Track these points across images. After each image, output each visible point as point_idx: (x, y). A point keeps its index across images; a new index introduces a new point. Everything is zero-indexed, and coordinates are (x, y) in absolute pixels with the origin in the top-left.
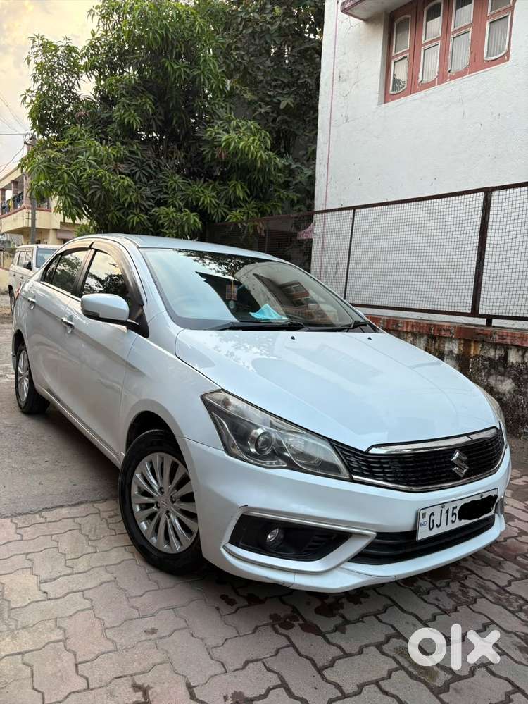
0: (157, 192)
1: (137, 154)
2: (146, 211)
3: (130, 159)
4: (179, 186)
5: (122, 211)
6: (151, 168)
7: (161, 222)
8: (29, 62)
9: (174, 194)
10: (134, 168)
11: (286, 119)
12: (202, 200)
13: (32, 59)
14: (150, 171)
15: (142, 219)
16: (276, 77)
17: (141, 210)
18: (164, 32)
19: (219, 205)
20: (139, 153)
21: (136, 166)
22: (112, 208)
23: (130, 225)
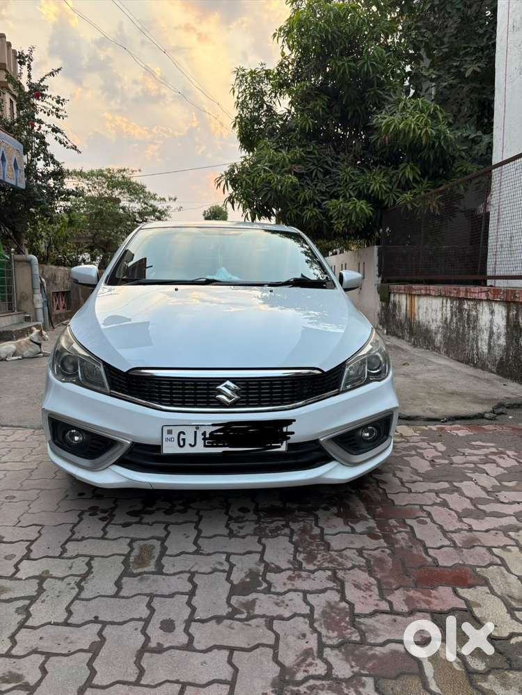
0: (331, 186)
1: (315, 154)
2: (319, 206)
3: (309, 159)
4: (350, 177)
5: (298, 209)
6: (327, 164)
7: (330, 213)
8: (234, 92)
9: (346, 185)
10: (311, 167)
11: (475, 87)
12: (372, 187)
13: (236, 90)
14: (327, 167)
15: (315, 214)
16: (465, 45)
17: (315, 206)
18: (323, 35)
19: (391, 190)
20: (316, 152)
21: (314, 164)
22: (291, 207)
23: (304, 220)
